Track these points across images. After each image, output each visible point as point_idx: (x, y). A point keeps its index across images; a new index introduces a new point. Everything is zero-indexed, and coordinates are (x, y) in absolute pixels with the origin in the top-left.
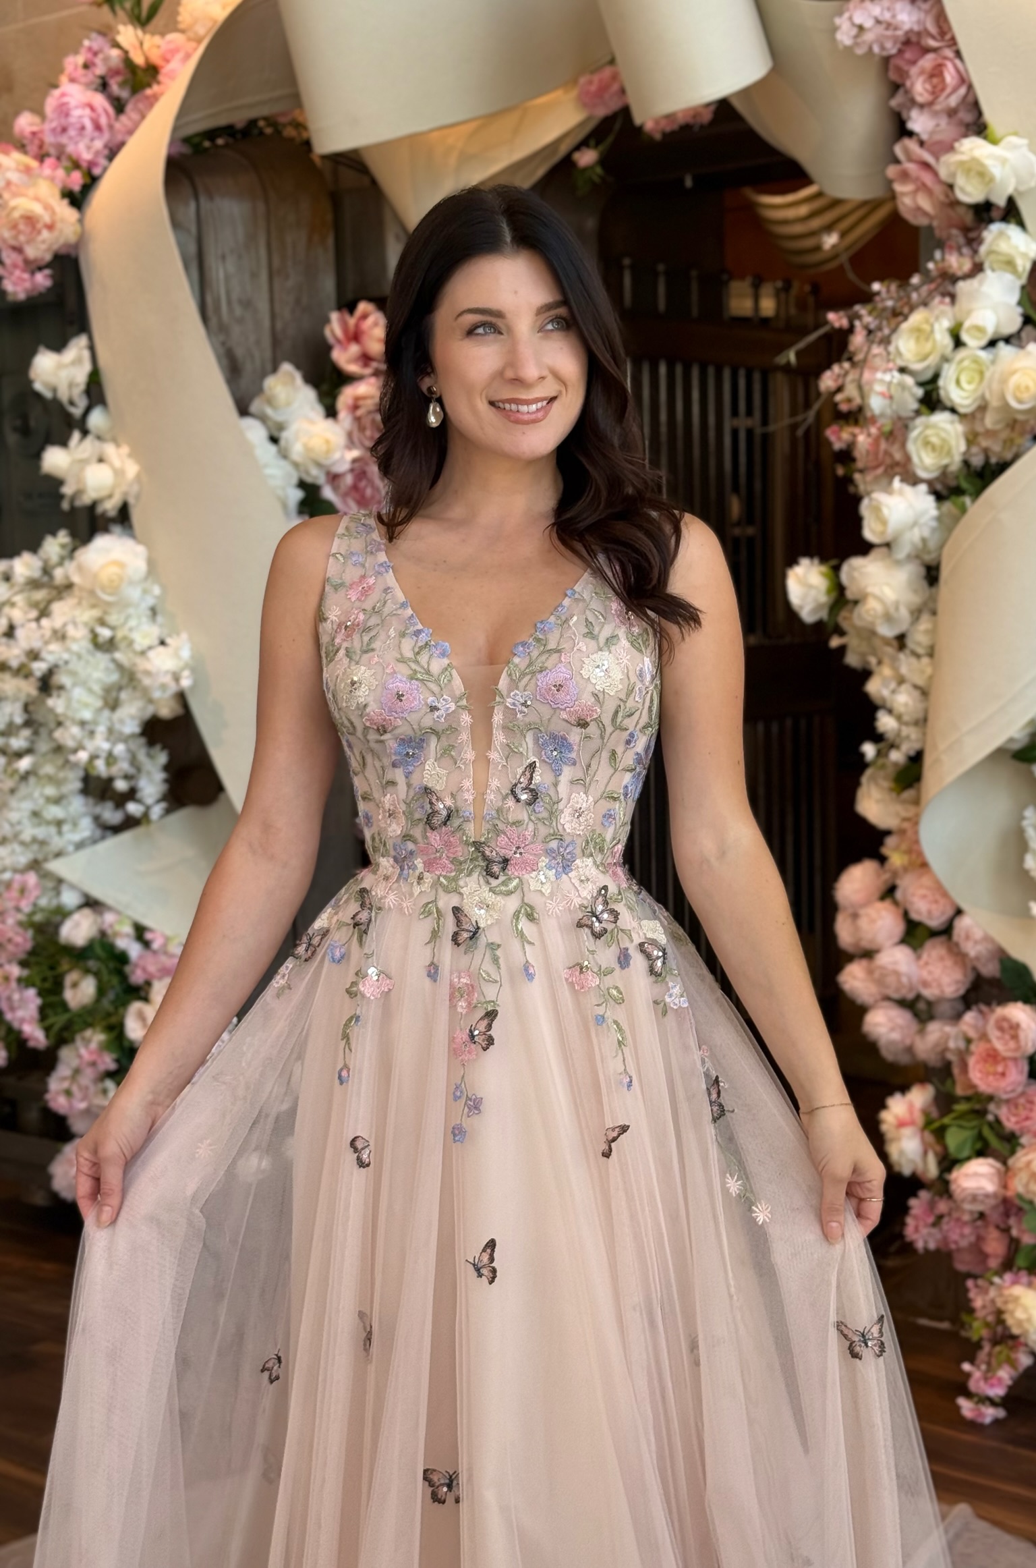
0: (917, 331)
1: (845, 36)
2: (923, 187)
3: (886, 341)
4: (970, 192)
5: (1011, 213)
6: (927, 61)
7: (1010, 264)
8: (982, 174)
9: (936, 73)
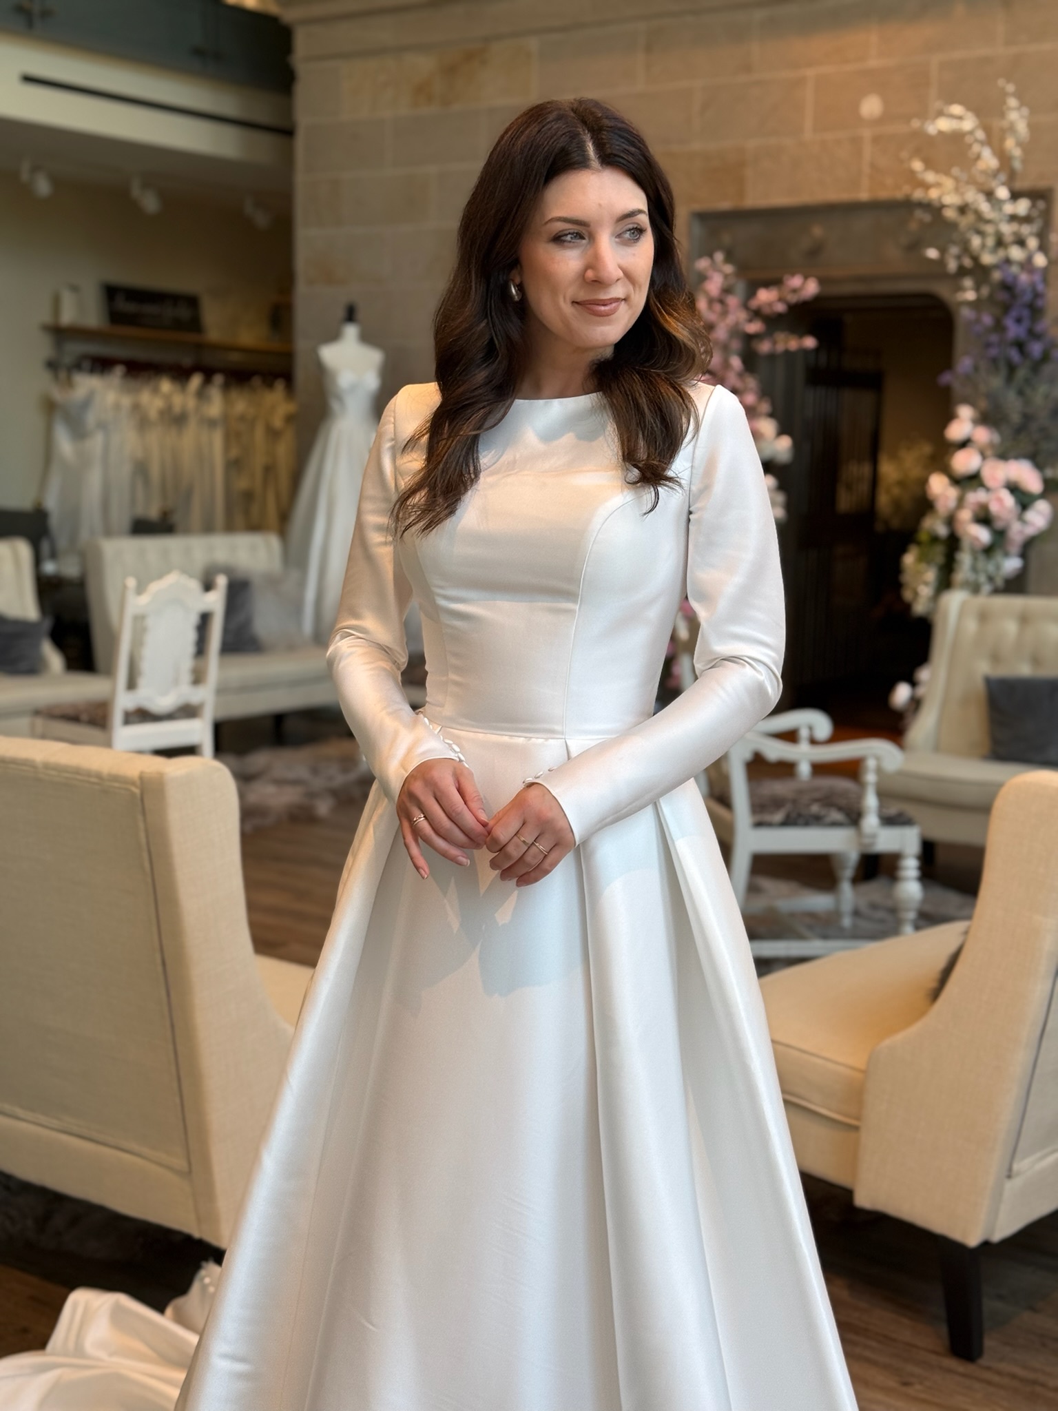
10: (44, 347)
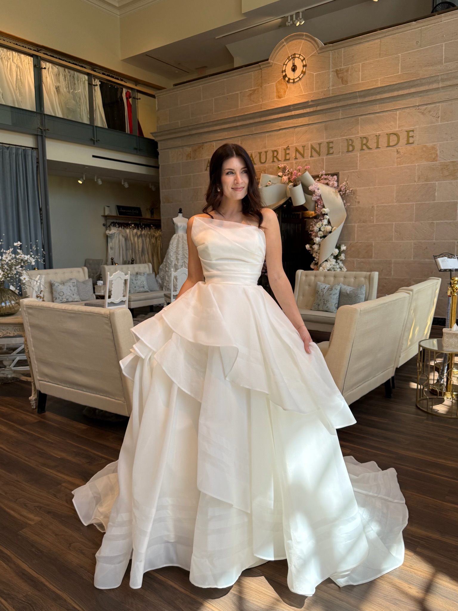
0: (319, 224)
1: (313, 199)
2: (319, 212)
3: (316, 225)
4: (323, 213)
5: (327, 214)
6: (320, 201)
7: (326, 219)
8: (324, 211)
9: (320, 202)
10: (103, 221)
